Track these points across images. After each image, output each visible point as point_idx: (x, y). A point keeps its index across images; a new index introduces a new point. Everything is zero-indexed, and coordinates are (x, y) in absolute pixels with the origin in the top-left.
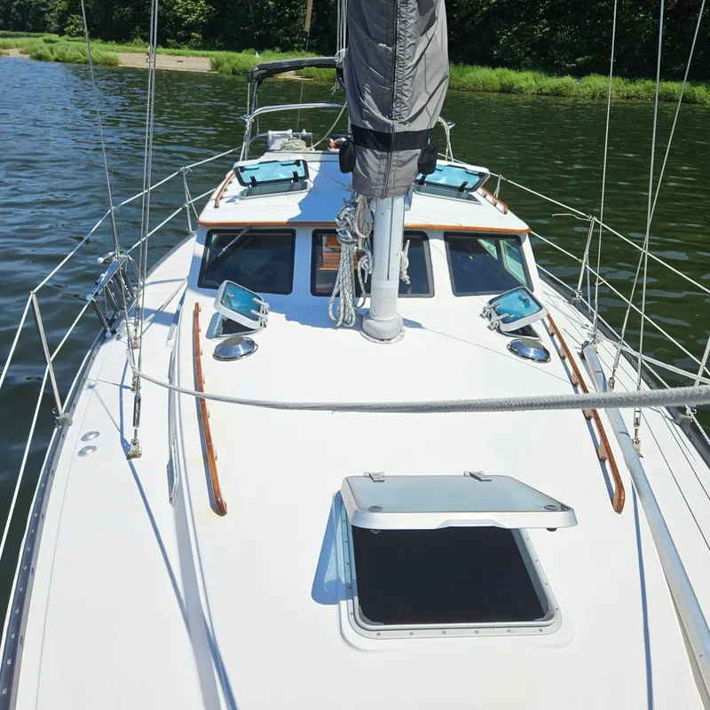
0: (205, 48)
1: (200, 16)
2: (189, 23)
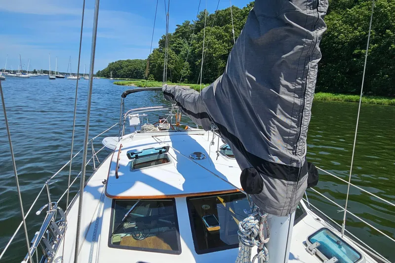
0: (188, 83)
1: (188, 74)
2: (184, 76)
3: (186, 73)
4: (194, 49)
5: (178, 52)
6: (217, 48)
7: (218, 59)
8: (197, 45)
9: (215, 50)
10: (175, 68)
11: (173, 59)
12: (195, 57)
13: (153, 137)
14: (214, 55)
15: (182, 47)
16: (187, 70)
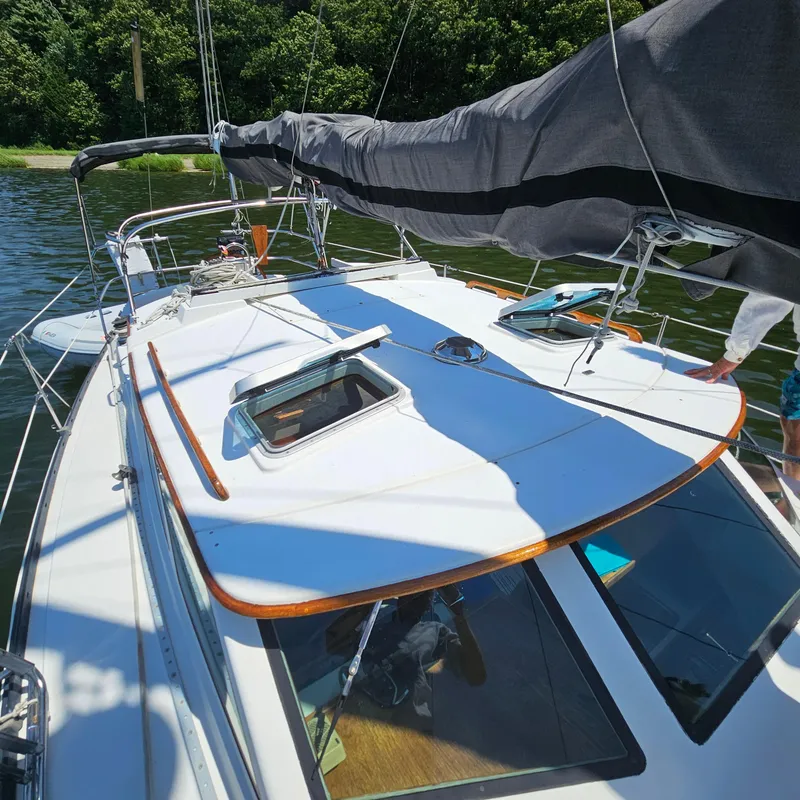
1: (95, 121)
2: (87, 128)
3: (90, 118)
4: (92, 37)
5: (39, 46)
6: (162, 37)
7: (172, 74)
8: (97, 26)
9: (156, 44)
10: (47, 101)
11: (29, 71)
12: (99, 63)
13: (248, 301)
14: (159, 61)
15: (46, 29)
16: (89, 106)
